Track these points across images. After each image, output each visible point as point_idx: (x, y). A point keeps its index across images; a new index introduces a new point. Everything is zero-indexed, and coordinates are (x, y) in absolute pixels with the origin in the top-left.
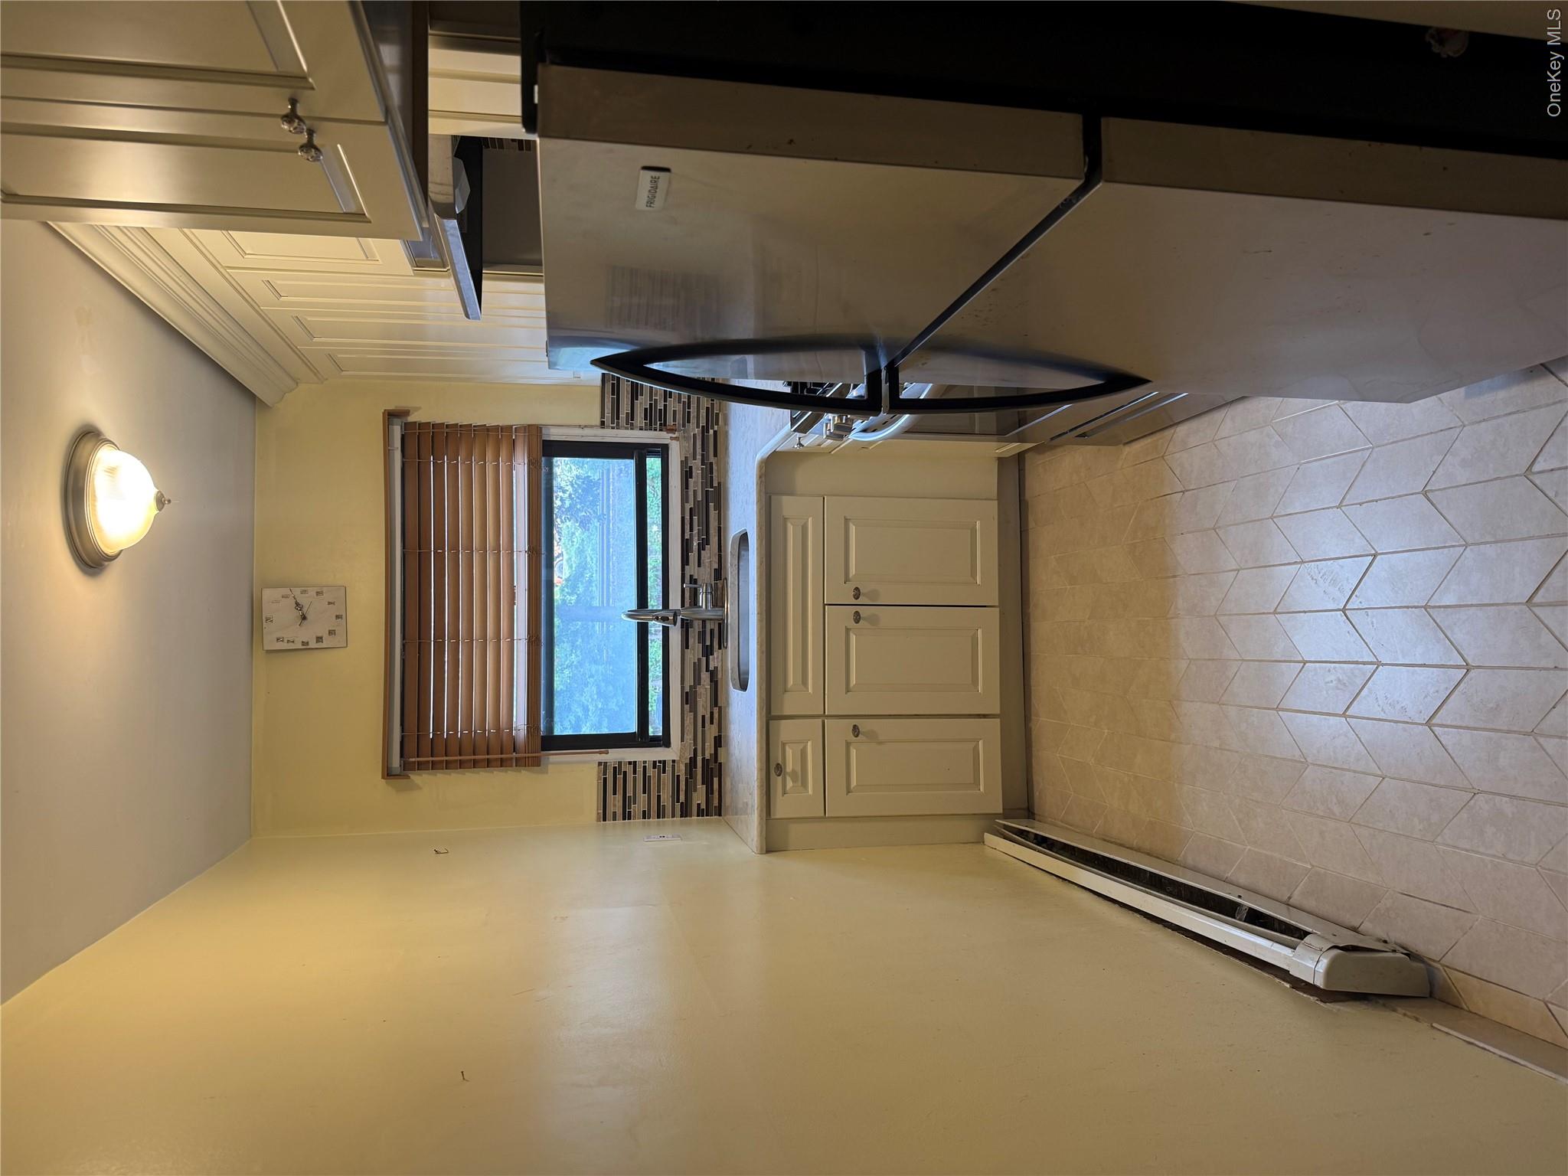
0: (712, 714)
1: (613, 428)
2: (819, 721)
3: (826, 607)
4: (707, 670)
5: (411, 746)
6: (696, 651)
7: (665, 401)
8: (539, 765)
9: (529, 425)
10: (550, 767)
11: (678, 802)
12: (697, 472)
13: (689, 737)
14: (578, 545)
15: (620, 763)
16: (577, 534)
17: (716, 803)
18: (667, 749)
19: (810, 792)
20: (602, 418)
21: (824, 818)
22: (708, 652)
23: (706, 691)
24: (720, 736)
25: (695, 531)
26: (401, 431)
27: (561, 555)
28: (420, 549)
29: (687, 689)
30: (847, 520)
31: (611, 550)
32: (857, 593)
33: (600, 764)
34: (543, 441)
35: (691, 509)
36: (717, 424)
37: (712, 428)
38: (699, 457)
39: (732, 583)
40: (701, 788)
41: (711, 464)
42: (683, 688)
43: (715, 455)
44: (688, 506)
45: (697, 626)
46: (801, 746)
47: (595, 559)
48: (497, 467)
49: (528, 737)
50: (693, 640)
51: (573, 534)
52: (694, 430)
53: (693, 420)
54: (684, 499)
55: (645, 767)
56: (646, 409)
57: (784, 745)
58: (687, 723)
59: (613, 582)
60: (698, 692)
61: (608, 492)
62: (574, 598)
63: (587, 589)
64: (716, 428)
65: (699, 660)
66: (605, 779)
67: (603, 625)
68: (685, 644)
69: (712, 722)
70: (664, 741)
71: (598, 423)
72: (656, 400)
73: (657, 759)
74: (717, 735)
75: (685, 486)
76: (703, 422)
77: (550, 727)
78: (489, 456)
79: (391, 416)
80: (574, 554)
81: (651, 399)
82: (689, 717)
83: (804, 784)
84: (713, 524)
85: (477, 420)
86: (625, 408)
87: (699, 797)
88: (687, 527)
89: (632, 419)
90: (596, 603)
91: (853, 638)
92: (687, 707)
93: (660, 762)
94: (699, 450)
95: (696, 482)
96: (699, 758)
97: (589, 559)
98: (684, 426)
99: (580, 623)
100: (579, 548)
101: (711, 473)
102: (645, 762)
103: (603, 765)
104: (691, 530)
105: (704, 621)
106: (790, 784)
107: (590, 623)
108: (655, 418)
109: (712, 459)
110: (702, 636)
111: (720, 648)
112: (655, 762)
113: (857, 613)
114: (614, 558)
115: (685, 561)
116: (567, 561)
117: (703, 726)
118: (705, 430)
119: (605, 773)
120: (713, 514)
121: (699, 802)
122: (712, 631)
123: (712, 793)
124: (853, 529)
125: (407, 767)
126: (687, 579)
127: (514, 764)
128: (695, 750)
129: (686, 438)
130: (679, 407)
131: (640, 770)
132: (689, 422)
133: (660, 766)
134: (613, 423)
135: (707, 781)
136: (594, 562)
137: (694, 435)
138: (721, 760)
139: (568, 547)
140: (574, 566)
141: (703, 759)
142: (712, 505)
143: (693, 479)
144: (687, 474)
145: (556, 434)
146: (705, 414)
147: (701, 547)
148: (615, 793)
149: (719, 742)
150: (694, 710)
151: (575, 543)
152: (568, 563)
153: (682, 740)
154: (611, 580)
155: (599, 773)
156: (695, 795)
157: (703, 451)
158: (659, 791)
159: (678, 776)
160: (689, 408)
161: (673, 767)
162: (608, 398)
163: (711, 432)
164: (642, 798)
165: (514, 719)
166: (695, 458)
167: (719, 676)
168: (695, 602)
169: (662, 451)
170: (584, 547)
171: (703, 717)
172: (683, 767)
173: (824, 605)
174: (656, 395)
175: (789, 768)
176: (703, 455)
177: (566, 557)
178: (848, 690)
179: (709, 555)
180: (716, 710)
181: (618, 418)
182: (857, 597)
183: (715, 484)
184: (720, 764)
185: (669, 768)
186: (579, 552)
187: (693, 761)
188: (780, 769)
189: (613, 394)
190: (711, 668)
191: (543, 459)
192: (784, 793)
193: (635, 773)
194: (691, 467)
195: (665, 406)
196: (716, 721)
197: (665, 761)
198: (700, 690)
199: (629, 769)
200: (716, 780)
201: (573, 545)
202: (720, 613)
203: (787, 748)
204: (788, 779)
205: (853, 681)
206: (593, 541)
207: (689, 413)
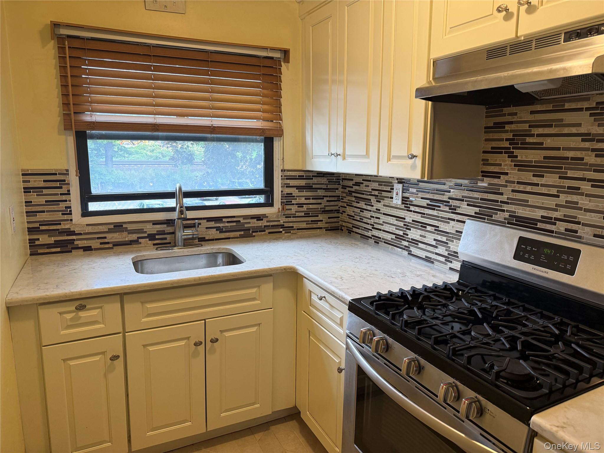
0: (108, 243)
1: (282, 176)
2: (121, 330)
3: (204, 321)
4: (139, 238)
5: (76, 44)
6: (151, 229)
7: (296, 204)
8: (65, 129)
9: (283, 130)
10: (63, 137)
11: (40, 225)
12: (260, 223)
13: (90, 229)
14: (140, 151)
15: (68, 184)
16: (145, 151)
17: (40, 251)
18: (80, 215)
19: (63, 332)
20: (287, 170)
21: (40, 346)
22: (151, 237)
23: (124, 238)
24: (91, 250)
25: (227, 224)
26: (276, 58)
27: (134, 144)
28: (211, 61)
29: (124, 226)
30: (259, 325)
31: (140, 166)
32: (214, 341)
33: (67, 170)
34: (273, 138)
35: (240, 221)
36: (285, 233)
37: (283, 230)
38: (268, 224)
39: (201, 250)
40: (52, 240)
41: (265, 231)
42: (125, 223)
43: (269, 233)
44: (241, 219)
45: (170, 229)
46: (100, 320)
47: (134, 159)
48: (259, 111)
49: (87, 122)
50: (159, 227)
51: (145, 150)
52: (282, 220)
53: (287, 220)
54: (245, 217)
55: (66, 201)
56: (292, 194)
57: (101, 308)
58: (100, 227)
59: (125, 167)
60: (123, 233)
61: (166, 165)
62: (116, 150)
63: (121, 155)
64: (283, 232)
65: (146, 232)
66: (56, 174)
67: (104, 162)
68: (155, 223)
69: (101, 243)
70: (86, 213)
71: (285, 168)
72: (296, 199)
73: (72, 209)
74: (93, 247)
75: (253, 217)
76: (286, 225)
77: (92, 137)
78: (266, 107)
79: (286, 53)
80: (135, 150)
81: (297, 196)
82: (105, 228)
83: (69, 327)
84: (232, 234)
85: (284, 101)
86: (292, 183)
87: (44, 239)
88: (230, 220)
89: (287, 187)
90: (114, 159)
91: (183, 343)
92: (112, 226)
93: (71, 211)
94: (272, 224)
95: (255, 223)
96: (74, 237)
97: (134, 156)
98: (284, 215)
99: (104, 152)
100: (138, 152)
101: (260, 231)
102: (70, 201)
103: (66, 173)
104: (228, 222)
105: (173, 233)
106: (69, 316)
107: (104, 157)
108: (287, 199)
109: (267, 231)
110: (162, 233)
111: (154, 245)
112: (70, 207)
113: (201, 343)
114: (136, 167)
115: (209, 219)
116: (132, 147)
117: (98, 238)
118: (282, 226)
119: (60, 174)
120: (238, 234)
121: (40, 239)
122: (166, 239)
123: (47, 248)
124: (254, 329)
125: (60, 39)
126: (200, 221)
127: (65, 112)
128: (81, 234)
129: (278, 217)
130: (293, 212)
131: (64, 198)
132: (286, 217)
133: (68, 211)
134: (285, 176)
135: (57, 244)
136: (133, 158)
137: (279, 221)
138: (74, 252)
139: (139, 147)
140: (130, 150)
141: (74, 240)
142: (242, 233)
143: (256, 222)
144: (259, 218)
145: (277, 145)
146: (290, 226)
147: (218, 229)
148: (44, 181)
149: (88, 249)
150: (110, 231)
151: (140, 150)
152: (131, 147)
153: (87, 225)
154: (125, 166)
155: (60, 170)
156: (46, 236)
157: (272, 226)
158: (48, 211)
159: (60, 224)
160: (293, 217)
161: (67, 220)
162: (297, 174)
163: (281, 230)
164: (42, 200)
165: (98, 114)
166: (267, 221)
167: (134, 246)
168: (186, 227)
169: (269, 203)
170: (139, 154)
171: (105, 238)
172: (67, 227)
173: (205, 320)
174: (299, 199)
175: (82, 314)
176: (269, 226)
177: (134, 146)
178: (144, 346)
179: (213, 234)
180: (110, 245)
181: (287, 179)
182: (212, 341)
183: (254, 234)
184: (71, 252)
185: (66, 217)
186: (136, 152)
187: (73, 233)
188: (81, 308)
189: (299, 176)
190: (140, 240)
191: (263, 137)
192: (61, 313)
193: (61, 194)
194: (262, 220)
195: (293, 204)
196: (103, 246)
197: (71, 214)
198: (125, 234)
199: (64, 190)
200: (58, 249)
201: (139, 149)
202: (180, 244)
203: (98, 310)
204: (74, 314)
205: (151, 348)
206: (142, 158)
207: (290, 217)
